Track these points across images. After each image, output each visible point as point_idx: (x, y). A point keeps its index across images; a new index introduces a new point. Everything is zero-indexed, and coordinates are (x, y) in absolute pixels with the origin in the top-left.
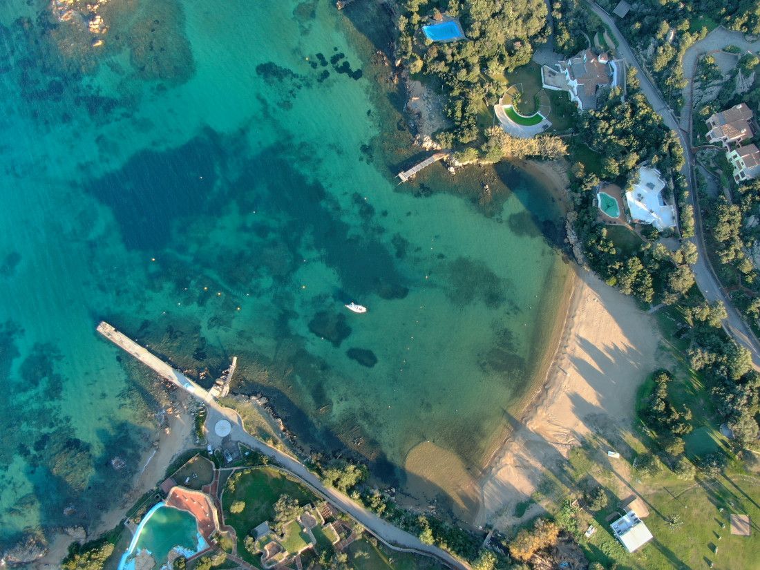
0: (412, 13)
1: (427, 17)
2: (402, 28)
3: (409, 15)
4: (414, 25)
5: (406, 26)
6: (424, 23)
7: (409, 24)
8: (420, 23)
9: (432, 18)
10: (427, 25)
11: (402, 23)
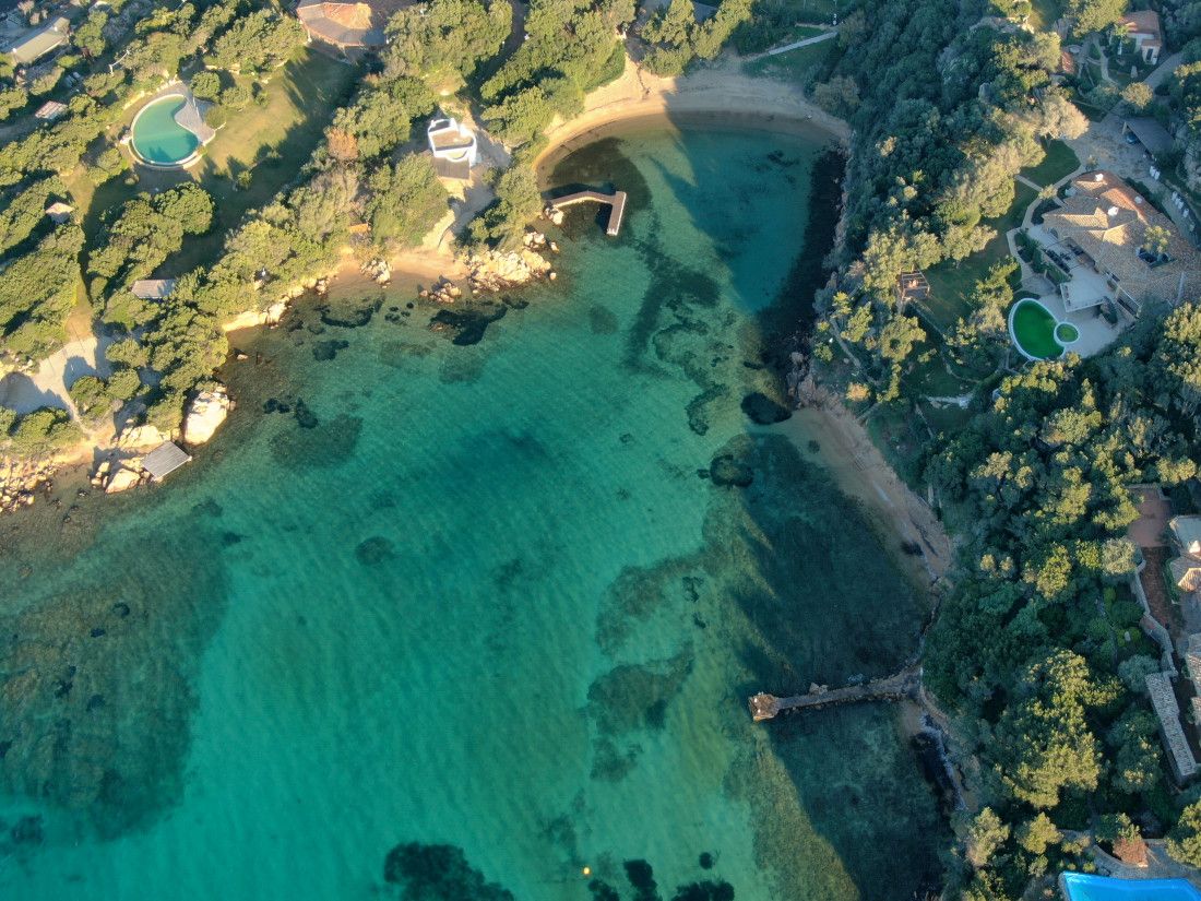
0: (1029, 812)
1: (1085, 840)
2: (979, 854)
3: (1016, 814)
4: (1031, 857)
5: (998, 852)
6: (1070, 857)
7: (1010, 846)
8: (1054, 851)
9: (1107, 847)
10: (1080, 870)
11: (982, 840)
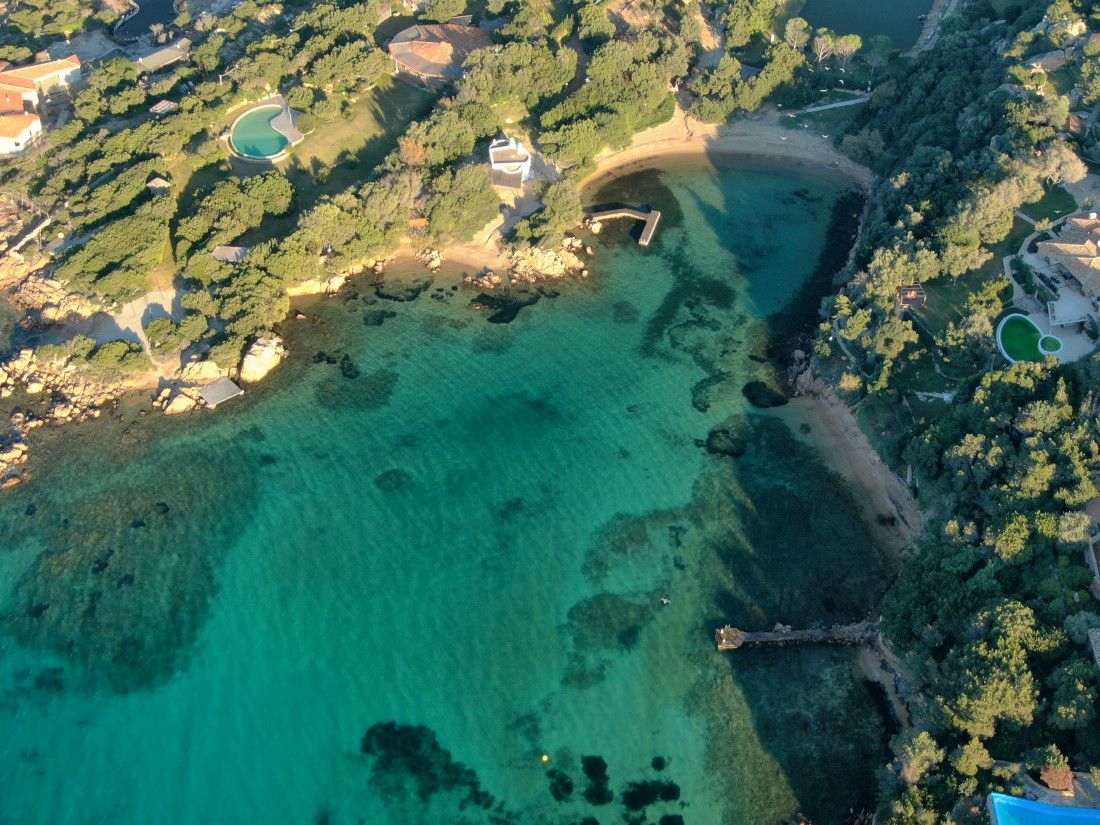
0: (965, 738)
1: (1016, 768)
2: (913, 771)
3: (952, 740)
4: (962, 778)
5: (931, 772)
6: (1000, 781)
7: (945, 767)
8: (985, 777)
9: (1035, 775)
10: (1007, 792)
11: (919, 757)
